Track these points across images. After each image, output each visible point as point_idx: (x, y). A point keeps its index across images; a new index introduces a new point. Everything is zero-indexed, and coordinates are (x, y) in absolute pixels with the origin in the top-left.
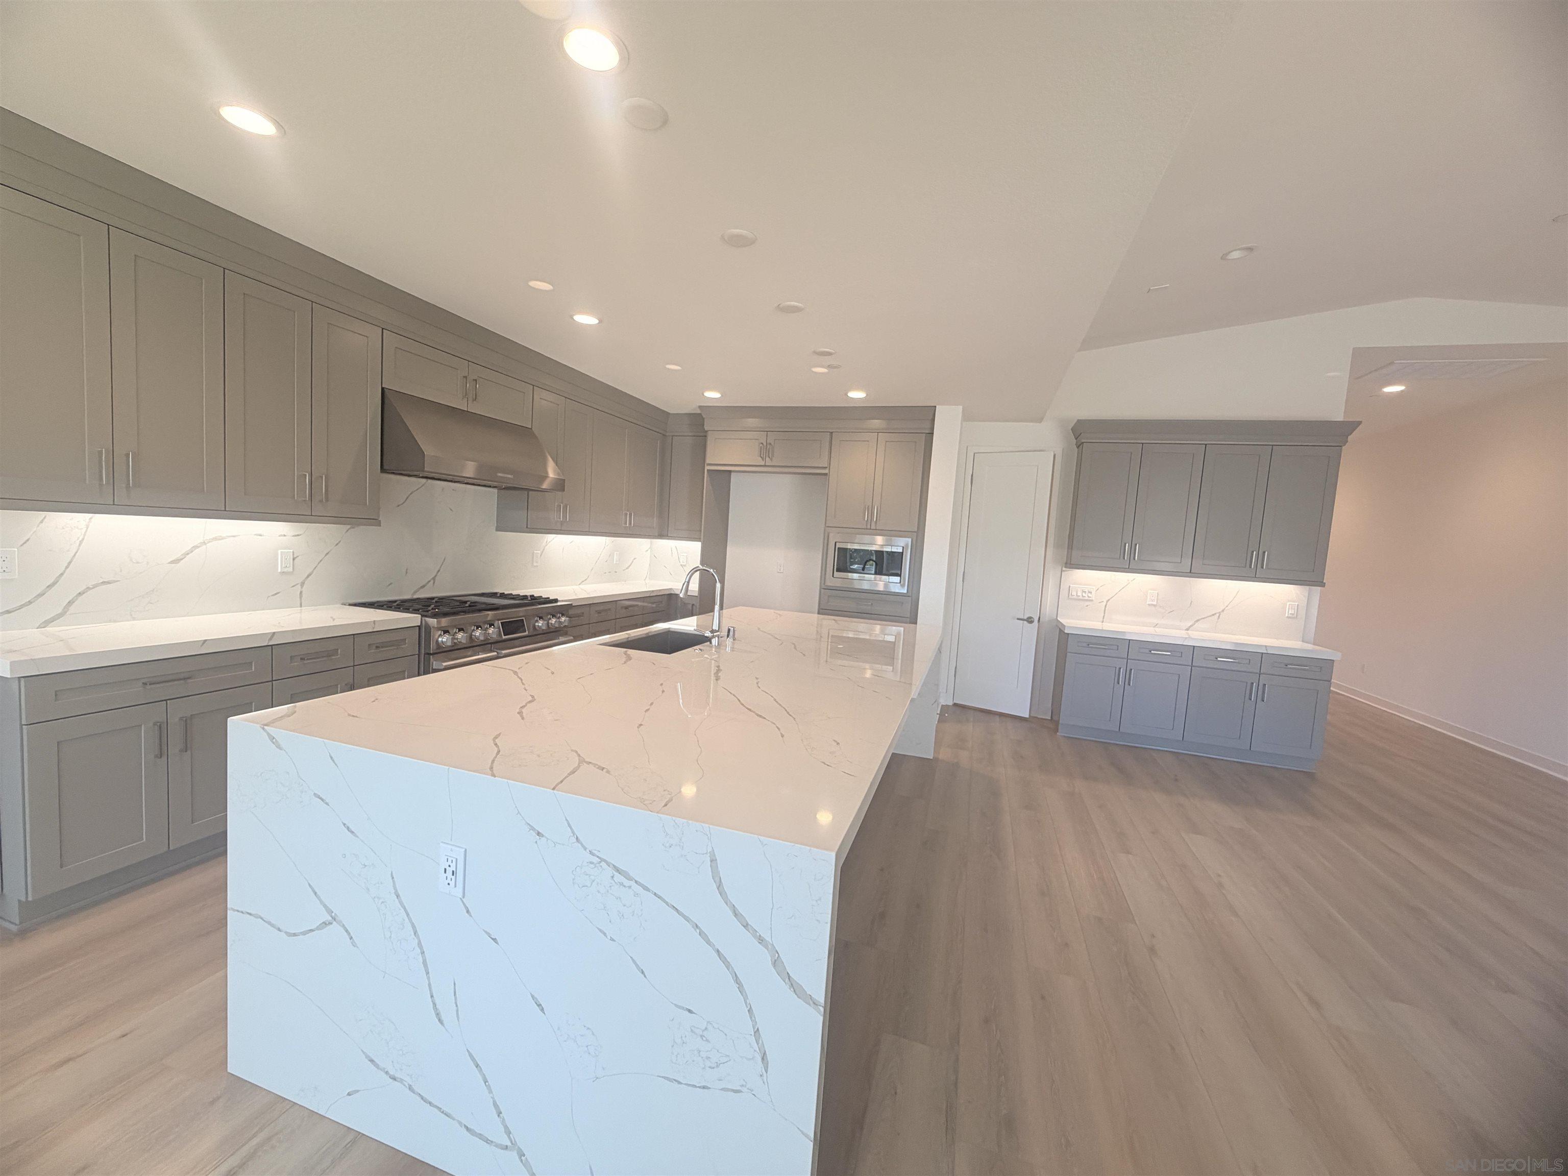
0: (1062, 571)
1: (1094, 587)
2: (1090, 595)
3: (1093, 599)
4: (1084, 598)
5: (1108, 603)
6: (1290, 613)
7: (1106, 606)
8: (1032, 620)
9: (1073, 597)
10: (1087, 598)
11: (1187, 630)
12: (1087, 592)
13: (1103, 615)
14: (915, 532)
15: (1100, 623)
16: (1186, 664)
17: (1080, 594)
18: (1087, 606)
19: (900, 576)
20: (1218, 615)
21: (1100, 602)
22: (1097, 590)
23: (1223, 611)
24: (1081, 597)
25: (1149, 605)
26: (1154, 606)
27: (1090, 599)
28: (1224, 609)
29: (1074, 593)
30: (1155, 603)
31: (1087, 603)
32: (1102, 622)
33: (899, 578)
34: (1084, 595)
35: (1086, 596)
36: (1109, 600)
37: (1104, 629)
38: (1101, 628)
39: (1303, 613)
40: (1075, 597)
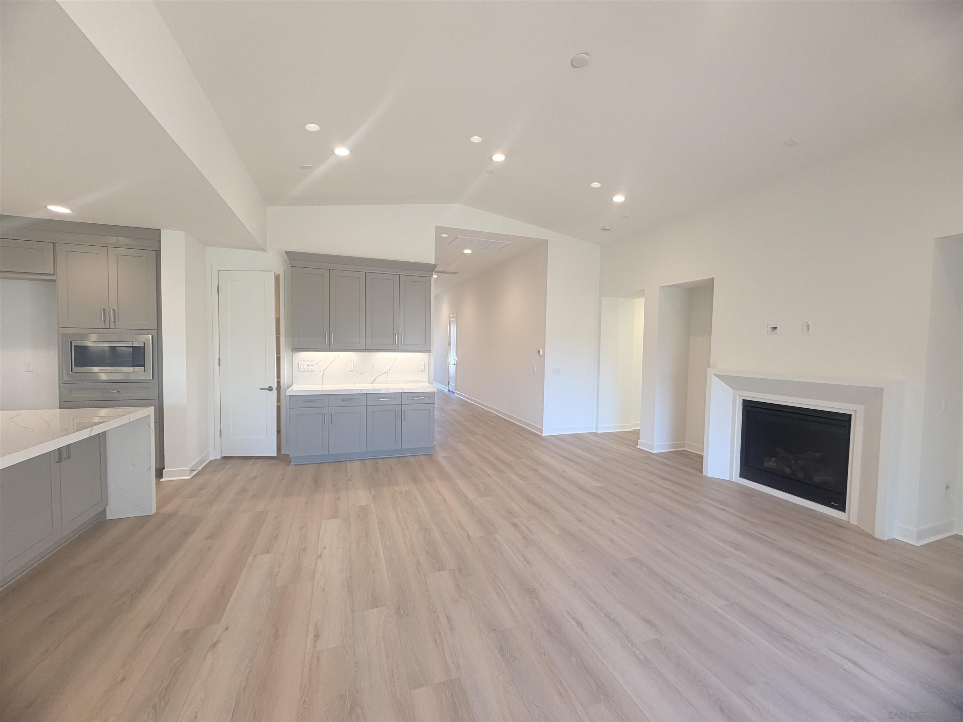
0: (292, 353)
1: (314, 362)
2: (312, 368)
3: (315, 370)
4: (309, 370)
5: (324, 372)
6: (421, 368)
7: (323, 374)
8: (272, 388)
9: (301, 370)
10: (310, 370)
11: (372, 383)
12: (310, 366)
13: (322, 380)
14: (156, 330)
15: (321, 385)
16: (363, 405)
17: (305, 367)
18: (311, 375)
19: (144, 366)
20: (387, 373)
21: (319, 372)
22: (317, 364)
23: (389, 370)
24: (307, 369)
25: (349, 371)
26: (351, 371)
27: (313, 370)
28: (390, 369)
29: (302, 367)
30: (352, 369)
31: (312, 373)
32: (322, 384)
33: (143, 368)
34: (308, 368)
35: (310, 368)
36: (325, 370)
37: (324, 389)
38: (322, 389)
39: (427, 368)
40: (303, 370)
